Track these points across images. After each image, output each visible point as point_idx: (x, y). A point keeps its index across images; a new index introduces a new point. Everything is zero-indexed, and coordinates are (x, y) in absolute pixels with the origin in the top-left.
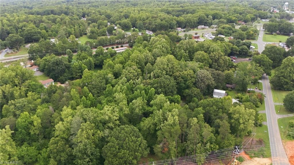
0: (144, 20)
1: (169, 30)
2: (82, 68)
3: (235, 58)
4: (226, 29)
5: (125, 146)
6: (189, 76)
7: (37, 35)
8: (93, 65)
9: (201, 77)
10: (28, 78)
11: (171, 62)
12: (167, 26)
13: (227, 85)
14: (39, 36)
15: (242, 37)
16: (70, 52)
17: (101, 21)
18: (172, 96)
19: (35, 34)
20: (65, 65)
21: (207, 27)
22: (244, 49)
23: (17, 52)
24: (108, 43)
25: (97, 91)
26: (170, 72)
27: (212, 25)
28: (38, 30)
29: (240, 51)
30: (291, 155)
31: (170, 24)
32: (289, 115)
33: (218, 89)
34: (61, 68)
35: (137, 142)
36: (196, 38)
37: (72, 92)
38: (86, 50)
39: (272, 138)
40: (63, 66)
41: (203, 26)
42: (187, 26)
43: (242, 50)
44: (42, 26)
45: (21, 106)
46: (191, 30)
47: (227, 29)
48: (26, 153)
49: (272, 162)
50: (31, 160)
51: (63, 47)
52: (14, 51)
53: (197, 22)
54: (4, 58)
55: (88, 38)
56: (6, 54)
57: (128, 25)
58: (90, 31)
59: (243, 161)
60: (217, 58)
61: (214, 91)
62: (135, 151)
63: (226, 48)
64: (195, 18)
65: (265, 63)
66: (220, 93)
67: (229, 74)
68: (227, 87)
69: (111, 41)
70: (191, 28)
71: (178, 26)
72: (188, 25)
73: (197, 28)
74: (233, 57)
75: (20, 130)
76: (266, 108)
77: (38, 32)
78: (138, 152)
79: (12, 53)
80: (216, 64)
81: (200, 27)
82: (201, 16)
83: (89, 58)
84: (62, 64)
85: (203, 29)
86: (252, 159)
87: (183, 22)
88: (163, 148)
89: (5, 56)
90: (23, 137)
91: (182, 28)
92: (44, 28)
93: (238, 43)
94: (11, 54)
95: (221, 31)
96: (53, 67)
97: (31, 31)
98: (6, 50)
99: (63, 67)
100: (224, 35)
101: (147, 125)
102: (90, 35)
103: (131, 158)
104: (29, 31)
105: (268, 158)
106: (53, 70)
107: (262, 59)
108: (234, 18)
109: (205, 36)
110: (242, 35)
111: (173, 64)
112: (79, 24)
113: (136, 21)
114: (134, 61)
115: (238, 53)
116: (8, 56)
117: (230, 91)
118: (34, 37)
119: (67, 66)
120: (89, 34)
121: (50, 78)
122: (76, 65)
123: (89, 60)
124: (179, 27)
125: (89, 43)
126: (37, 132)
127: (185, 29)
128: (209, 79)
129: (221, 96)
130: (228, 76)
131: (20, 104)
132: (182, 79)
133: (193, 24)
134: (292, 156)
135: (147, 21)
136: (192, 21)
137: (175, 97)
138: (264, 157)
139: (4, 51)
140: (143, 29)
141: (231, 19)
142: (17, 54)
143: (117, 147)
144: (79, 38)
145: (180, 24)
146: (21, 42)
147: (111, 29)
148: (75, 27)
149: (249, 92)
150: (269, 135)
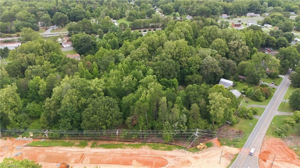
0: (188, 5)
1: (211, 16)
2: (106, 46)
3: (270, 50)
4: (275, 18)
5: (97, 112)
6: (193, 62)
7: (81, 15)
8: (117, 46)
9: (206, 64)
10: (52, 50)
11: (179, 46)
12: (209, 11)
13: (240, 76)
14: (83, 15)
15: (289, 28)
16: (100, 31)
17: (144, 4)
18: (168, 79)
19: (79, 14)
20: (92, 43)
21: (259, 15)
22: (282, 41)
23: (61, 29)
24: (142, 26)
25: (105, 67)
26: (176, 56)
27: (265, 13)
28: (83, 10)
29: (277, 43)
30: (265, 150)
31: (213, 10)
32: (291, 113)
33: (226, 79)
34: (88, 45)
35: (109, 111)
36: (237, 26)
37: (79, 64)
38: (116, 30)
39: (256, 132)
40: (90, 43)
41: (253, 14)
42: (233, 13)
43: (280, 42)
44: (88, 7)
45: (36, 71)
46: (237, 18)
47: (277, 18)
48: (32, 109)
49: (240, 152)
50: (34, 115)
51: (98, 26)
52: (59, 28)
53: (247, 8)
54: (50, 33)
55: (127, 20)
56: (53, 30)
57: (169, 9)
58: (128, 13)
59: (211, 146)
60: (235, 46)
61: (220, 80)
62: (106, 118)
63: (258, 38)
64: (246, 4)
65: (291, 56)
66: (226, 83)
67: (244, 65)
68: (239, 78)
69: (145, 24)
70: (238, 15)
71: (224, 12)
72: (235, 12)
73: (246, 16)
74: (268, 49)
75: (30, 89)
76: (269, 104)
77: (82, 12)
78: (108, 120)
79: (57, 29)
80: (234, 53)
81: (249, 14)
82: (252, 2)
83: (114, 38)
84: (89, 42)
85: (252, 16)
86: (221, 147)
87: (230, 8)
88: (132, 120)
89: (51, 32)
90: (33, 96)
91: (228, 15)
92: (90, 8)
93: (277, 33)
94: (56, 31)
95: (268, 19)
96: (81, 43)
97: (77, 11)
98: (53, 26)
99: (89, 45)
100: (271, 25)
101: (127, 100)
102: (129, 17)
103: (100, 123)
104: (75, 11)
105: (238, 149)
106: (81, 46)
107: (289, 52)
108: (294, 6)
109: (248, 24)
110: (288, 25)
111: (180, 49)
112: (122, 7)
113: (180, 5)
114: (146, 43)
115: (274, 44)
116: (53, 32)
117: (241, 82)
118: (79, 16)
119: (94, 44)
120: (127, 16)
121: (78, 53)
122: (100, 44)
123: (114, 39)
124: (225, 14)
125: (123, 25)
126: (43, 93)
127: (229, 16)
128: (214, 67)
129: (227, 86)
130: (243, 66)
131: (36, 70)
132: (186, 64)
133: (242, 11)
134: (267, 151)
135: (191, 6)
136: (241, 7)
137: (171, 80)
138: (234, 147)
139: (52, 27)
140: (184, 14)
141: (290, 7)
142: (61, 30)
143: (92, 112)
144: (118, 19)
145: (226, 11)
146: (65, 20)
147: (150, 12)
148: (118, 9)
149: (262, 86)
150: (254, 129)
